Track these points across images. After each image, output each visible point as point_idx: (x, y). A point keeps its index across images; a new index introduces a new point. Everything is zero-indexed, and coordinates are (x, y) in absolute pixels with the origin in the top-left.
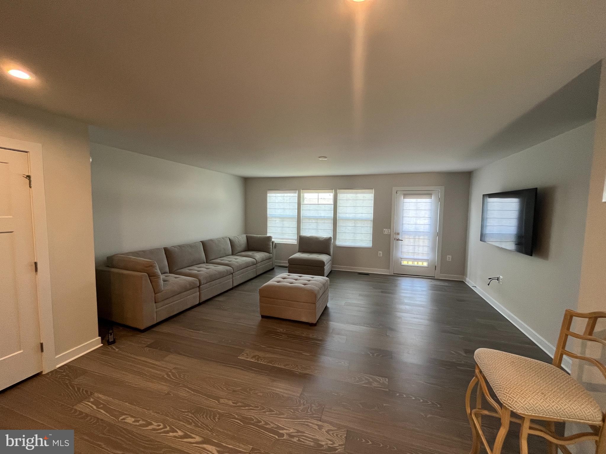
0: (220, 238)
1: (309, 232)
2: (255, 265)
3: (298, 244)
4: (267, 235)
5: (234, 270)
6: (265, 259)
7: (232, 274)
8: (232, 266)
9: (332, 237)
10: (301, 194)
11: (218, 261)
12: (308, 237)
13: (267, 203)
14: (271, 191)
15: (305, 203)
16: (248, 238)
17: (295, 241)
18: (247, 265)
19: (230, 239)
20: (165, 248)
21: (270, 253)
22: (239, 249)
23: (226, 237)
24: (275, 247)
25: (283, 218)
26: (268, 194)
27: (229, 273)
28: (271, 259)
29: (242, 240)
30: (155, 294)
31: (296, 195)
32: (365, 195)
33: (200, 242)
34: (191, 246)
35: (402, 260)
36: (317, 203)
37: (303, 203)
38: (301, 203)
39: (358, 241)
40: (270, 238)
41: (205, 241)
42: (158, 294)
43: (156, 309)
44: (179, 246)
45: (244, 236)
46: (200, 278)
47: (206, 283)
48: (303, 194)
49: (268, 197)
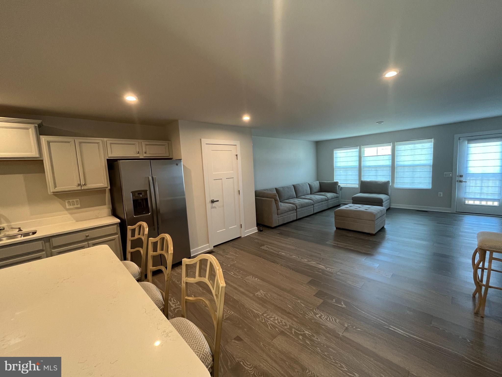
0: (303, 183)
1: (368, 177)
2: (327, 201)
3: (360, 187)
4: (334, 181)
5: (314, 202)
6: (334, 198)
7: (313, 205)
8: (313, 200)
9: (391, 181)
10: (362, 149)
11: (303, 197)
12: (368, 182)
13: (334, 158)
14: (336, 149)
15: (365, 156)
16: (320, 183)
17: (357, 185)
18: (322, 201)
19: (309, 184)
20: (276, 188)
21: (337, 194)
22: (315, 190)
23: (307, 183)
24: (341, 190)
25: (346, 168)
26: (334, 152)
27: (311, 204)
28: (338, 198)
29: (316, 184)
30: (277, 210)
31: (358, 150)
32: (423, 144)
33: (293, 185)
34: (288, 187)
35: (466, 199)
36: (376, 155)
37: (363, 156)
38: (362, 156)
39: (417, 184)
40: (336, 183)
41: (295, 185)
42: (279, 210)
43: (278, 218)
44: (282, 187)
45: (318, 182)
46: (296, 205)
47: (300, 208)
48: (363, 149)
49: (334, 154)
